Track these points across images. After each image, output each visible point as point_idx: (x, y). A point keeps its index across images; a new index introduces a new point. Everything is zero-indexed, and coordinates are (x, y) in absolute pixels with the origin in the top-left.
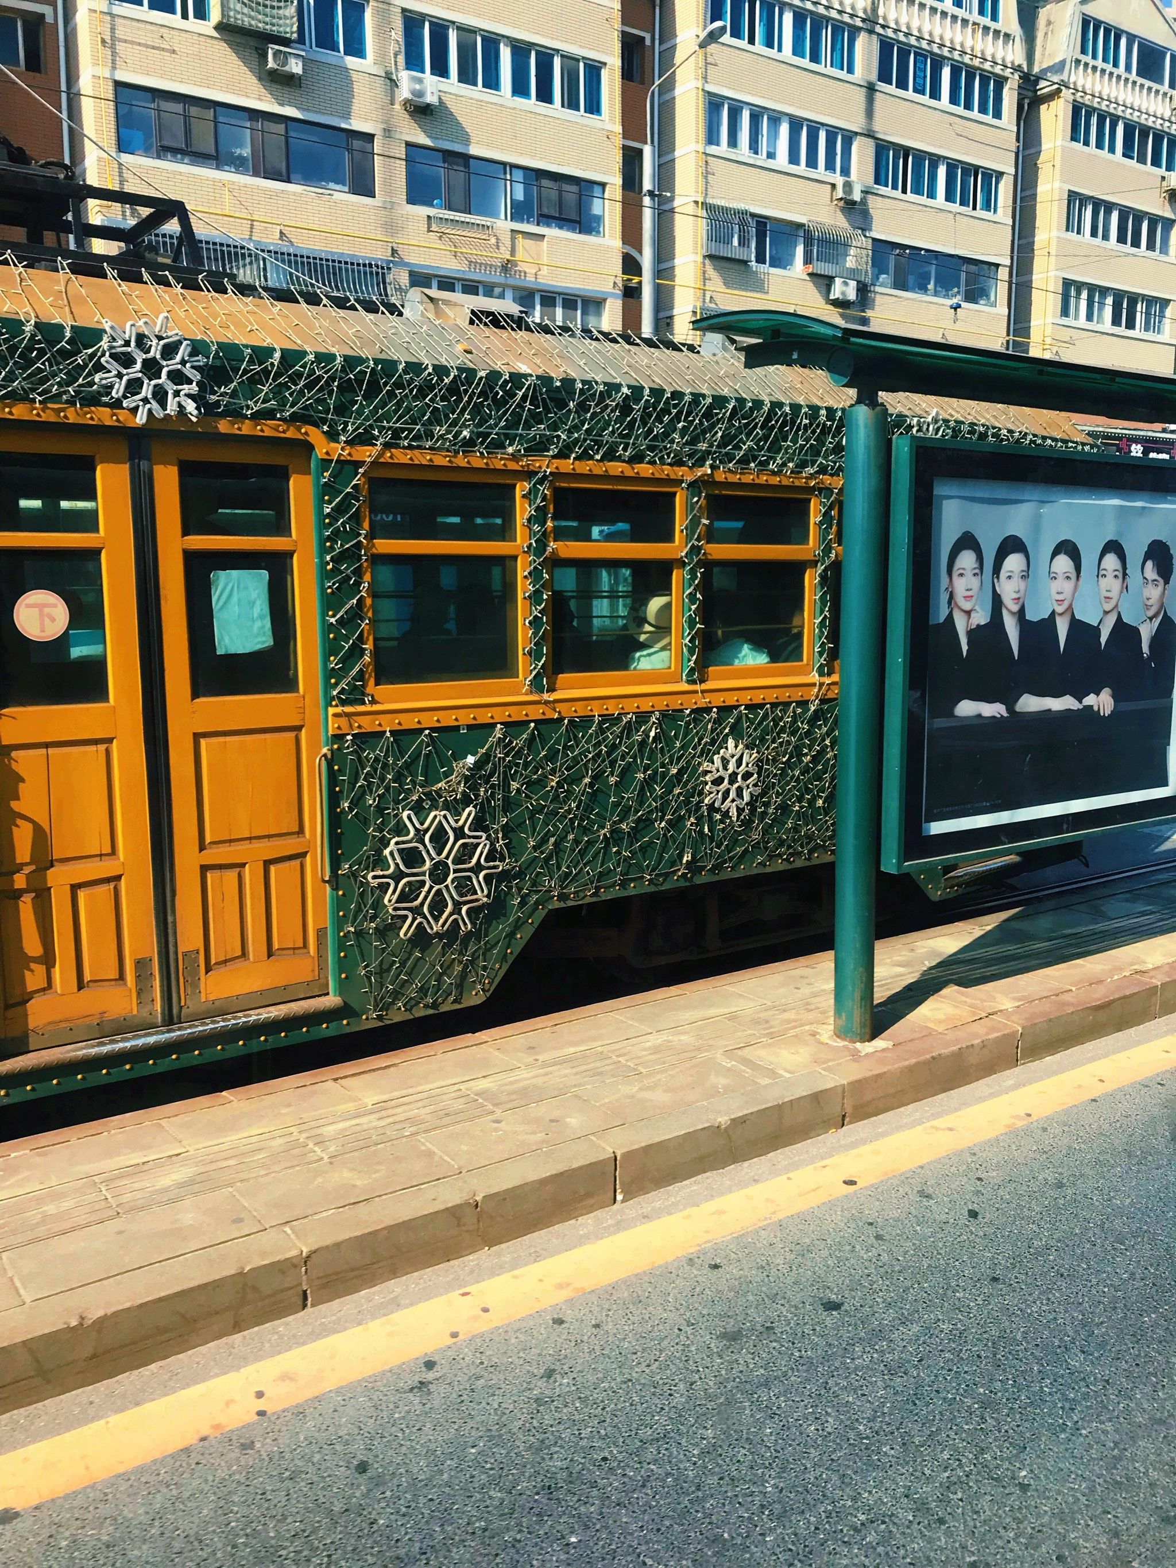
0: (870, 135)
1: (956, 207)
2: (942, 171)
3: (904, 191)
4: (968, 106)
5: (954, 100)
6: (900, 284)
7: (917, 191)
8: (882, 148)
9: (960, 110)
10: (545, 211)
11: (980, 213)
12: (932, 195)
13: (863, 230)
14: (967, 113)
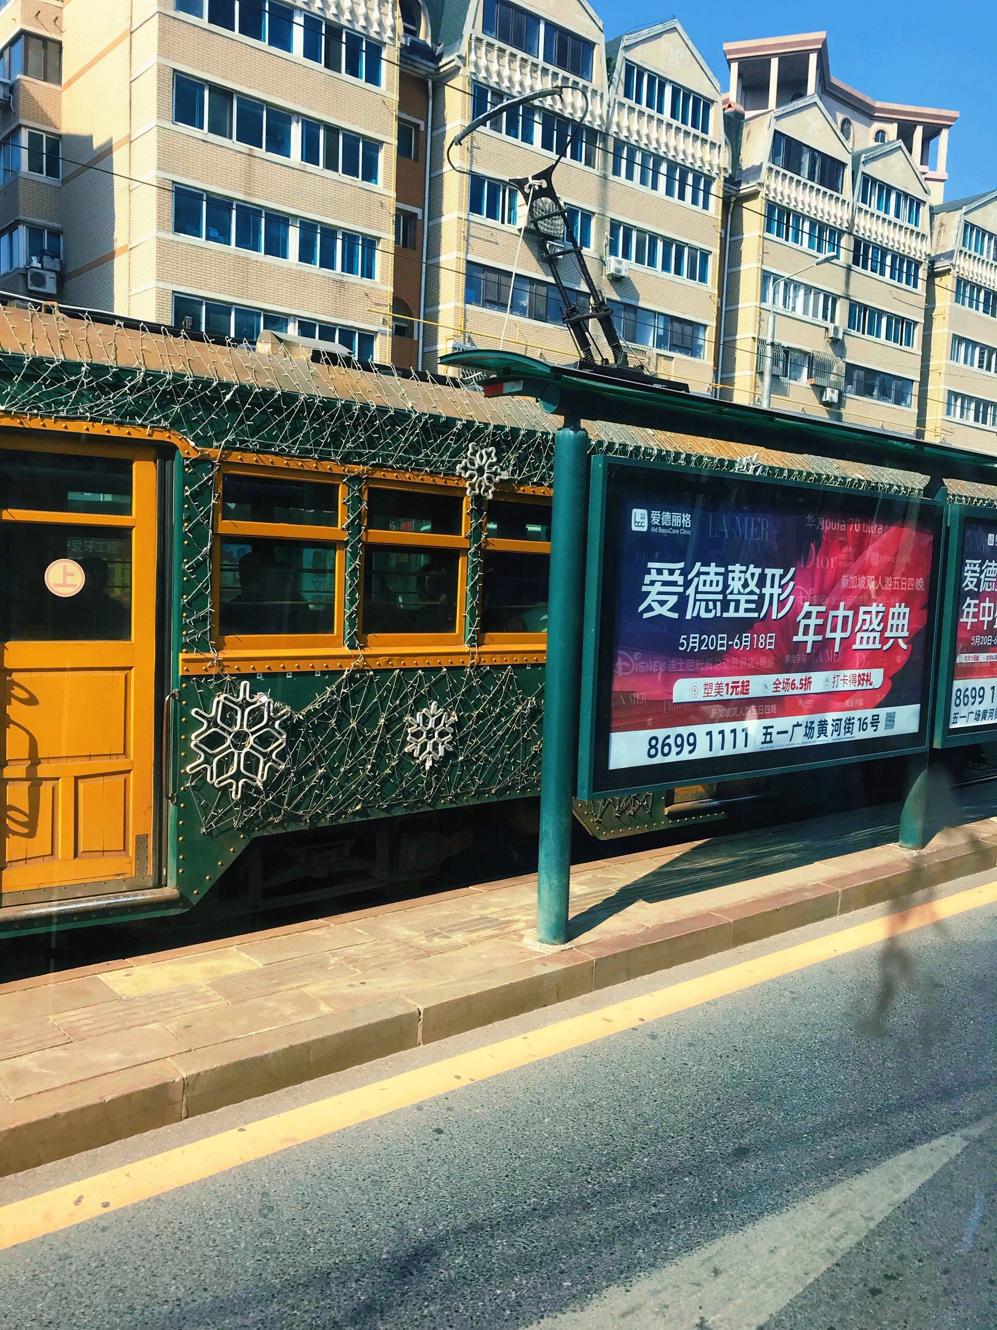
0: (847, 297)
1: (891, 343)
2: (884, 320)
3: (863, 333)
4: (900, 280)
5: (892, 277)
6: (858, 393)
7: (870, 333)
8: (854, 306)
9: (895, 282)
10: (675, 342)
11: (904, 347)
12: (878, 336)
13: (841, 357)
14: (899, 285)
